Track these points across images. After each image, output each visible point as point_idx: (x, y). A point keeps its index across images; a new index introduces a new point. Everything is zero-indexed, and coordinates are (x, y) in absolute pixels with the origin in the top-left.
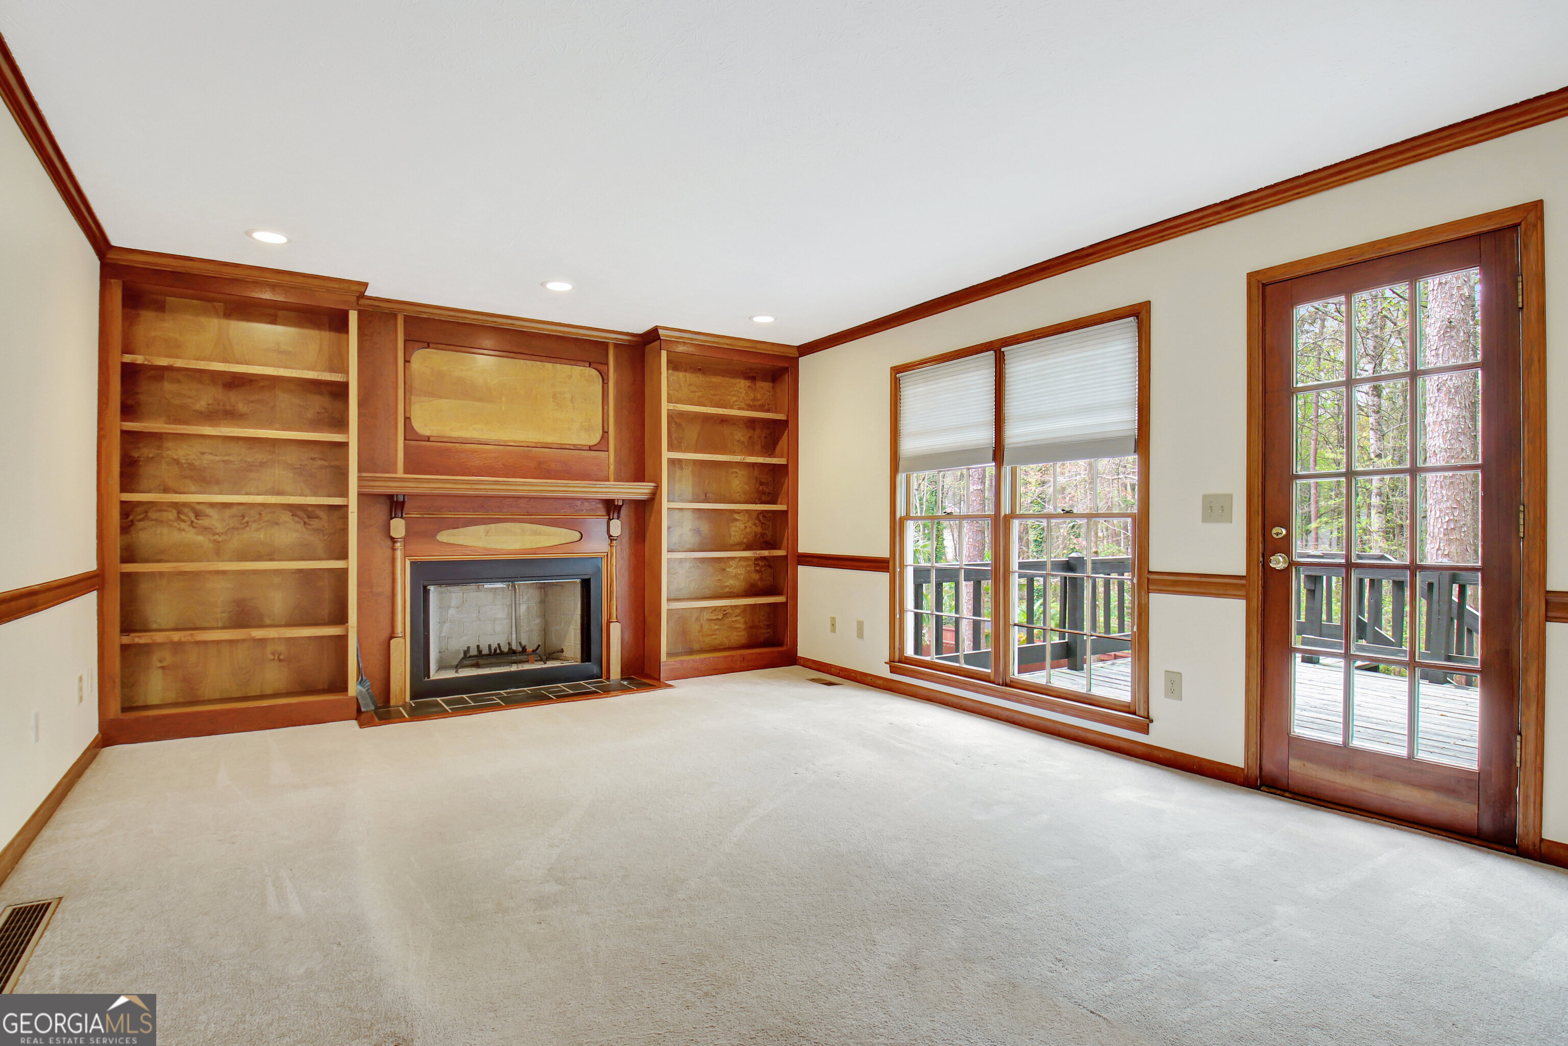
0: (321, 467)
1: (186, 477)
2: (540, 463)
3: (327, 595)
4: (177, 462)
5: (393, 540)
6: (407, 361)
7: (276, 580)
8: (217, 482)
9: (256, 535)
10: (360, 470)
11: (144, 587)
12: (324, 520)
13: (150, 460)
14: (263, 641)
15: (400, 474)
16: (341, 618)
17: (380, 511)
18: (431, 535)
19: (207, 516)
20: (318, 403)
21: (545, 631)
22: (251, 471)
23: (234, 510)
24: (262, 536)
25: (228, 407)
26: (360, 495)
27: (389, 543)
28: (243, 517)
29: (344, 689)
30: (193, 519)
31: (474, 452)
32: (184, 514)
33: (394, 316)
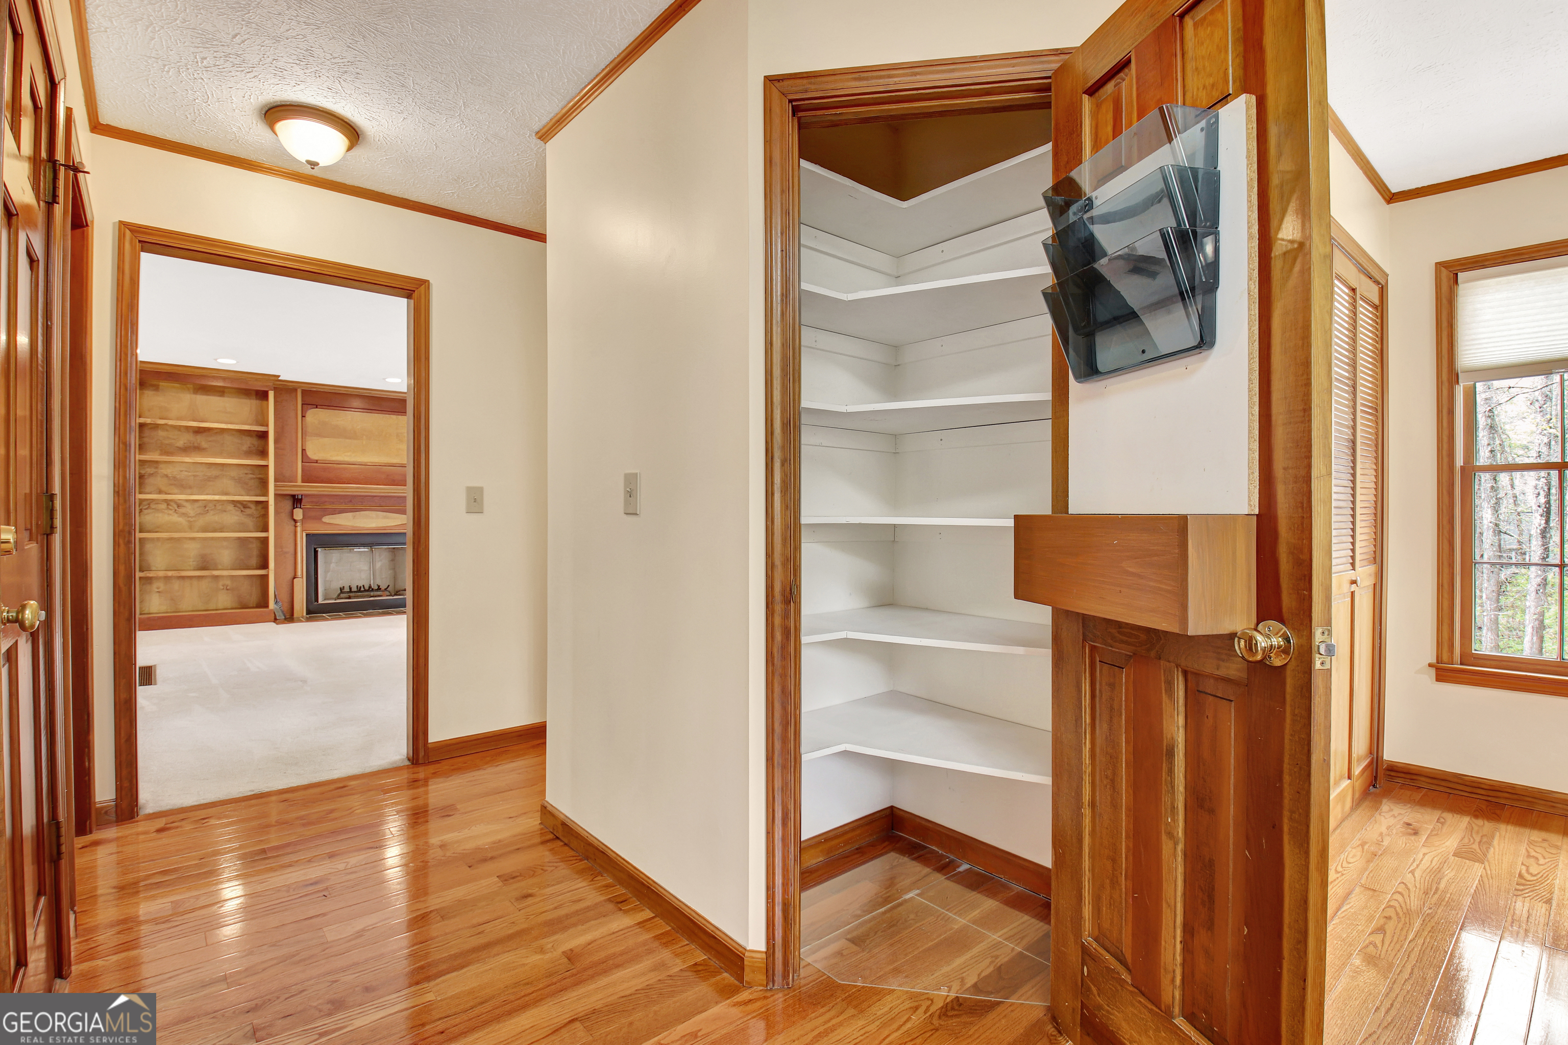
0: (251, 479)
1: (171, 485)
2: (388, 476)
3: (255, 552)
4: (167, 476)
5: (295, 521)
6: (303, 416)
7: (225, 544)
8: (190, 487)
9: (212, 518)
10: (276, 480)
11: (148, 546)
12: (253, 510)
13: (151, 475)
14: (217, 577)
15: (299, 483)
16: (264, 565)
17: (288, 504)
18: (319, 519)
19: (184, 507)
20: (248, 442)
21: (395, 578)
22: (209, 481)
23: (200, 504)
24: (216, 518)
25: (196, 445)
26: (276, 495)
27: (293, 523)
28: (205, 507)
29: (267, 606)
30: (176, 508)
31: (345, 469)
32: (171, 505)
33: (296, 390)
